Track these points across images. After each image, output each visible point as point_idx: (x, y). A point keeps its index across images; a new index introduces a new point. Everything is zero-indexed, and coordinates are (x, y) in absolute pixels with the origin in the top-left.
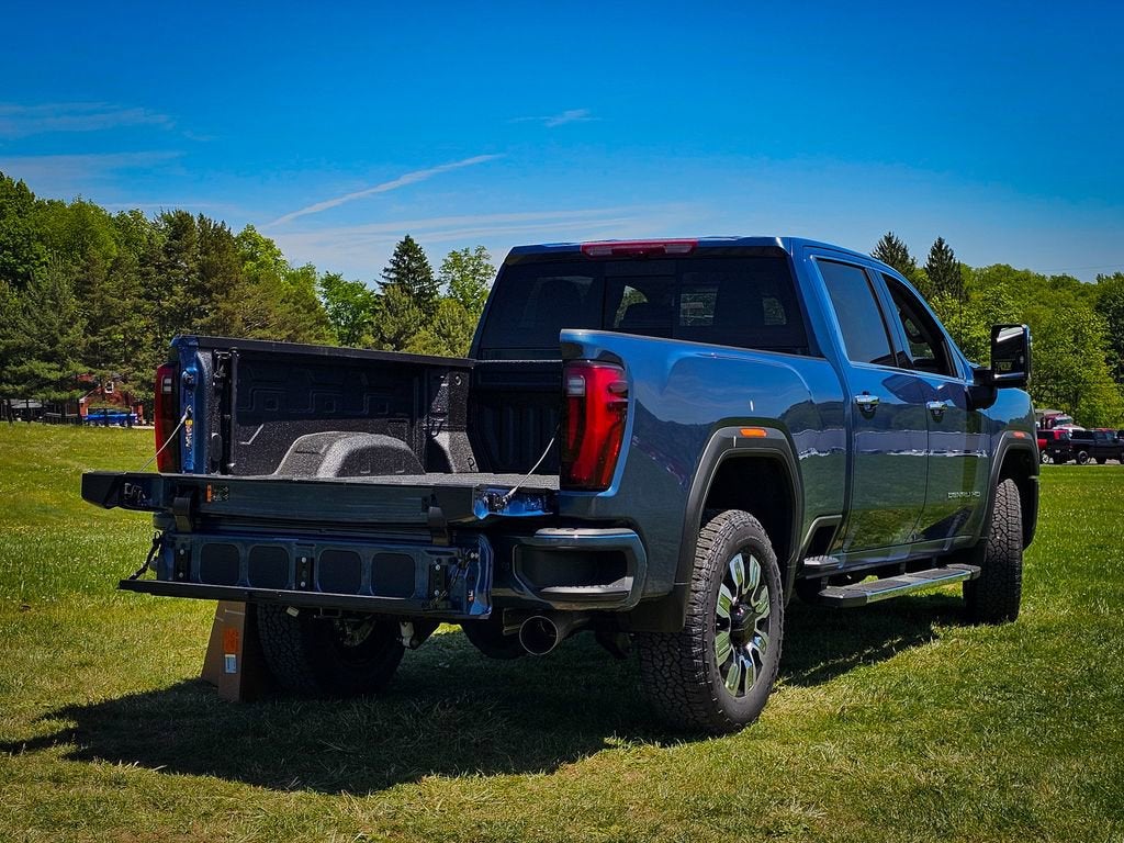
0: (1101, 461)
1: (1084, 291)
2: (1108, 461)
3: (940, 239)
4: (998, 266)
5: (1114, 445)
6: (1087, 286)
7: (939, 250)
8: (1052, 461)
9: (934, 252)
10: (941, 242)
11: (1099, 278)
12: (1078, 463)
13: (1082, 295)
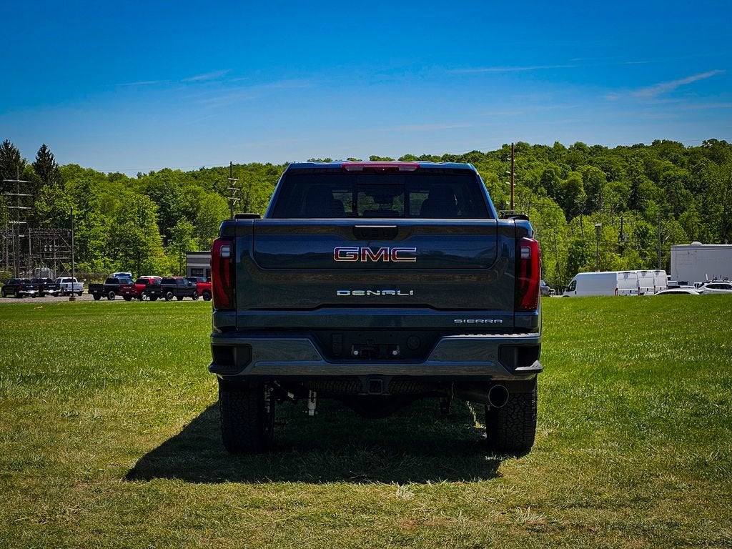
0: (180, 298)
1: (130, 184)
2: (184, 298)
3: (44, 145)
4: (71, 165)
5: (188, 287)
6: (133, 179)
7: (43, 154)
8: (148, 299)
9: (39, 154)
10: (44, 148)
11: (139, 175)
12: (167, 300)
13: (129, 186)
